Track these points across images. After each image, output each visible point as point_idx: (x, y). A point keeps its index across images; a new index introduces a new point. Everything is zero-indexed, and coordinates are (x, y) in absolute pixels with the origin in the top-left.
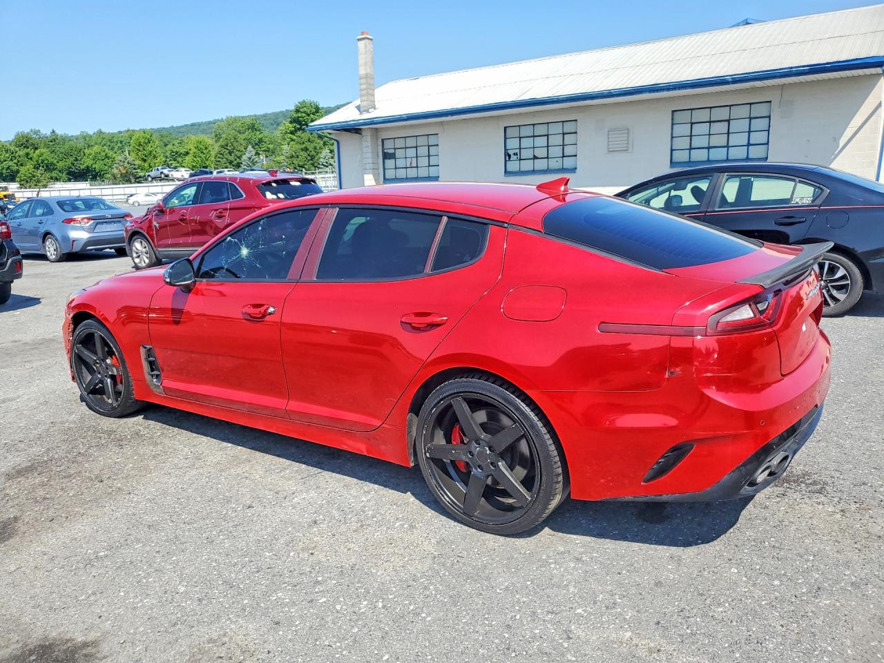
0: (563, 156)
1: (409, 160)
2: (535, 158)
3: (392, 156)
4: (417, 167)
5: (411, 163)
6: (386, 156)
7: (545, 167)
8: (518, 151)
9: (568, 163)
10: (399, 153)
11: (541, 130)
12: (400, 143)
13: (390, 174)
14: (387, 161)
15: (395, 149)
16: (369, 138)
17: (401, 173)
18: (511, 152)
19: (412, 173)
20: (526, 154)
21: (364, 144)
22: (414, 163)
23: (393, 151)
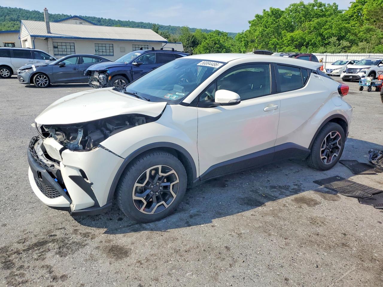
0: (110, 52)
1: (63, 50)
2: (103, 52)
3: (57, 47)
4: (67, 52)
5: (64, 50)
7: (106, 54)
8: (98, 50)
9: (111, 54)
10: (59, 47)
11: (104, 45)
12: (59, 44)
13: (57, 53)
14: (54, 49)
16: (51, 41)
17: (60, 53)
18: (96, 50)
19: (64, 53)
20: (100, 51)
21: (49, 43)
22: (65, 50)
23: (57, 46)
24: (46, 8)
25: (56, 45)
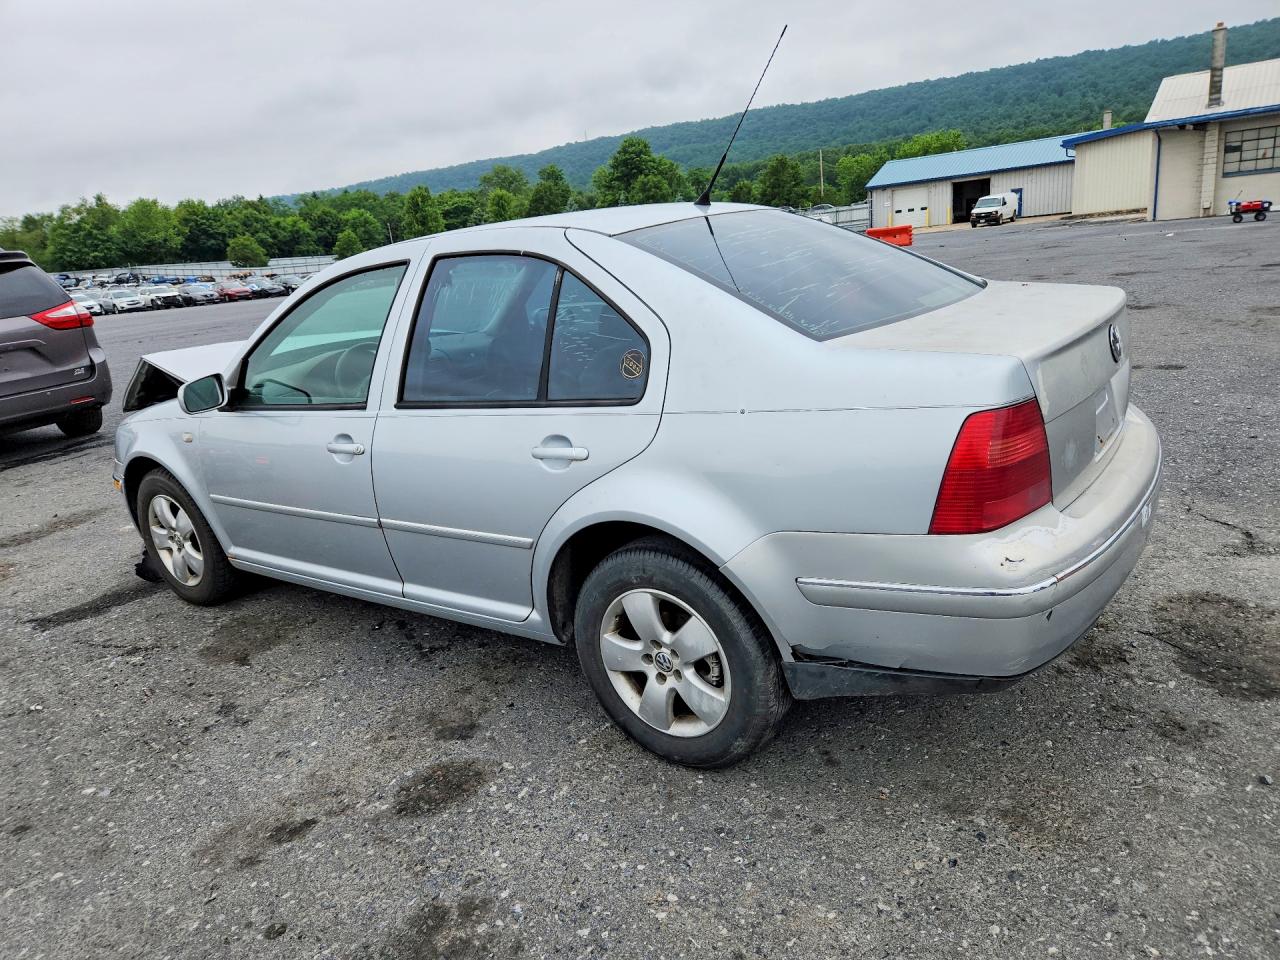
1: (1261, 152)
3: (1238, 149)
4: (1273, 158)
5: (1264, 155)
6: (1229, 149)
10: (1246, 146)
12: (1247, 136)
13: (1233, 167)
14: (1228, 155)
15: (1243, 141)
16: (1216, 132)
17: (1250, 165)
19: (1266, 164)
21: (1208, 138)
22: (1269, 154)
23: (1239, 144)
24: (1220, 24)
25: (1234, 139)
